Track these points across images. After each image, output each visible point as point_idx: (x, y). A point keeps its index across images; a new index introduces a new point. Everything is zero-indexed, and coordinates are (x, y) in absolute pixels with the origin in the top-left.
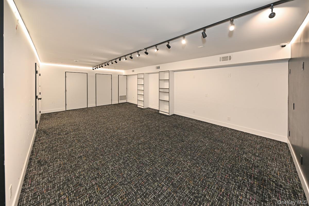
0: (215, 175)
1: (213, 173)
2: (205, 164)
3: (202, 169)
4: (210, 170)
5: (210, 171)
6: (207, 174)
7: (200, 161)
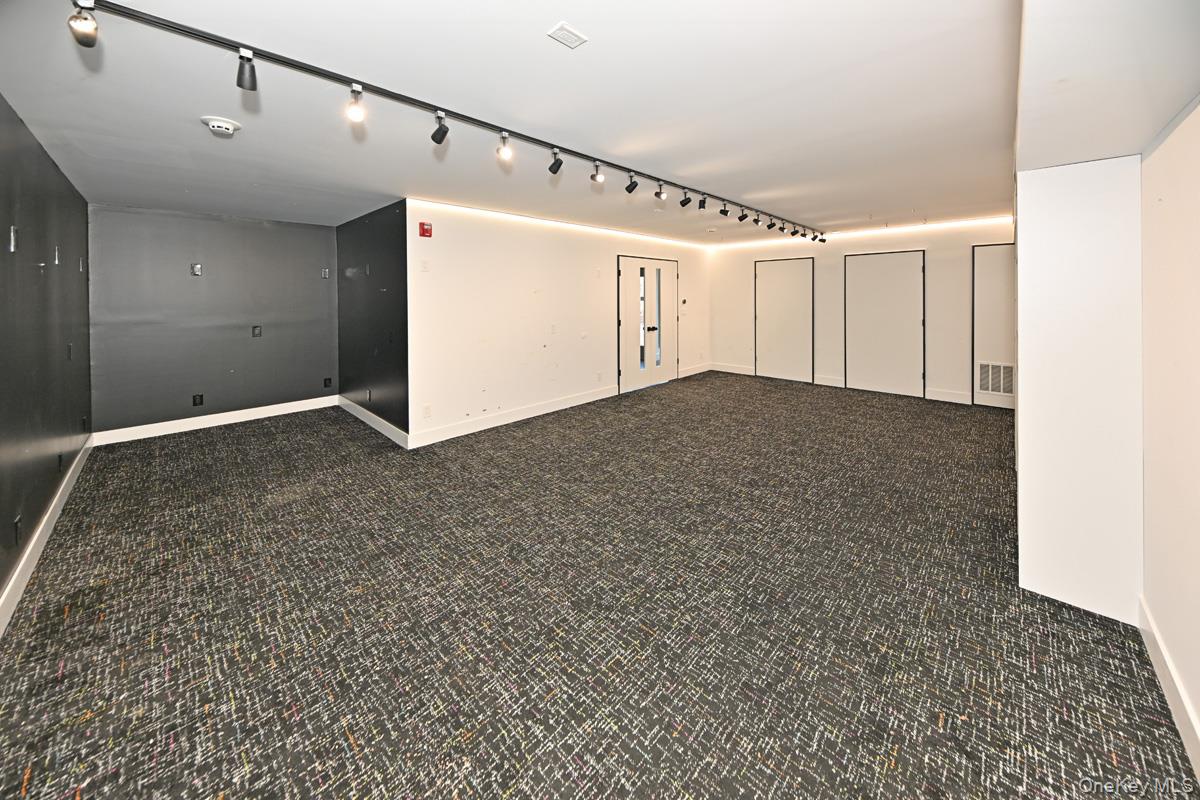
0: (330, 668)
1: (342, 664)
2: (400, 654)
3: (381, 631)
4: (361, 660)
5: (357, 657)
6: (355, 643)
7: (420, 639)
